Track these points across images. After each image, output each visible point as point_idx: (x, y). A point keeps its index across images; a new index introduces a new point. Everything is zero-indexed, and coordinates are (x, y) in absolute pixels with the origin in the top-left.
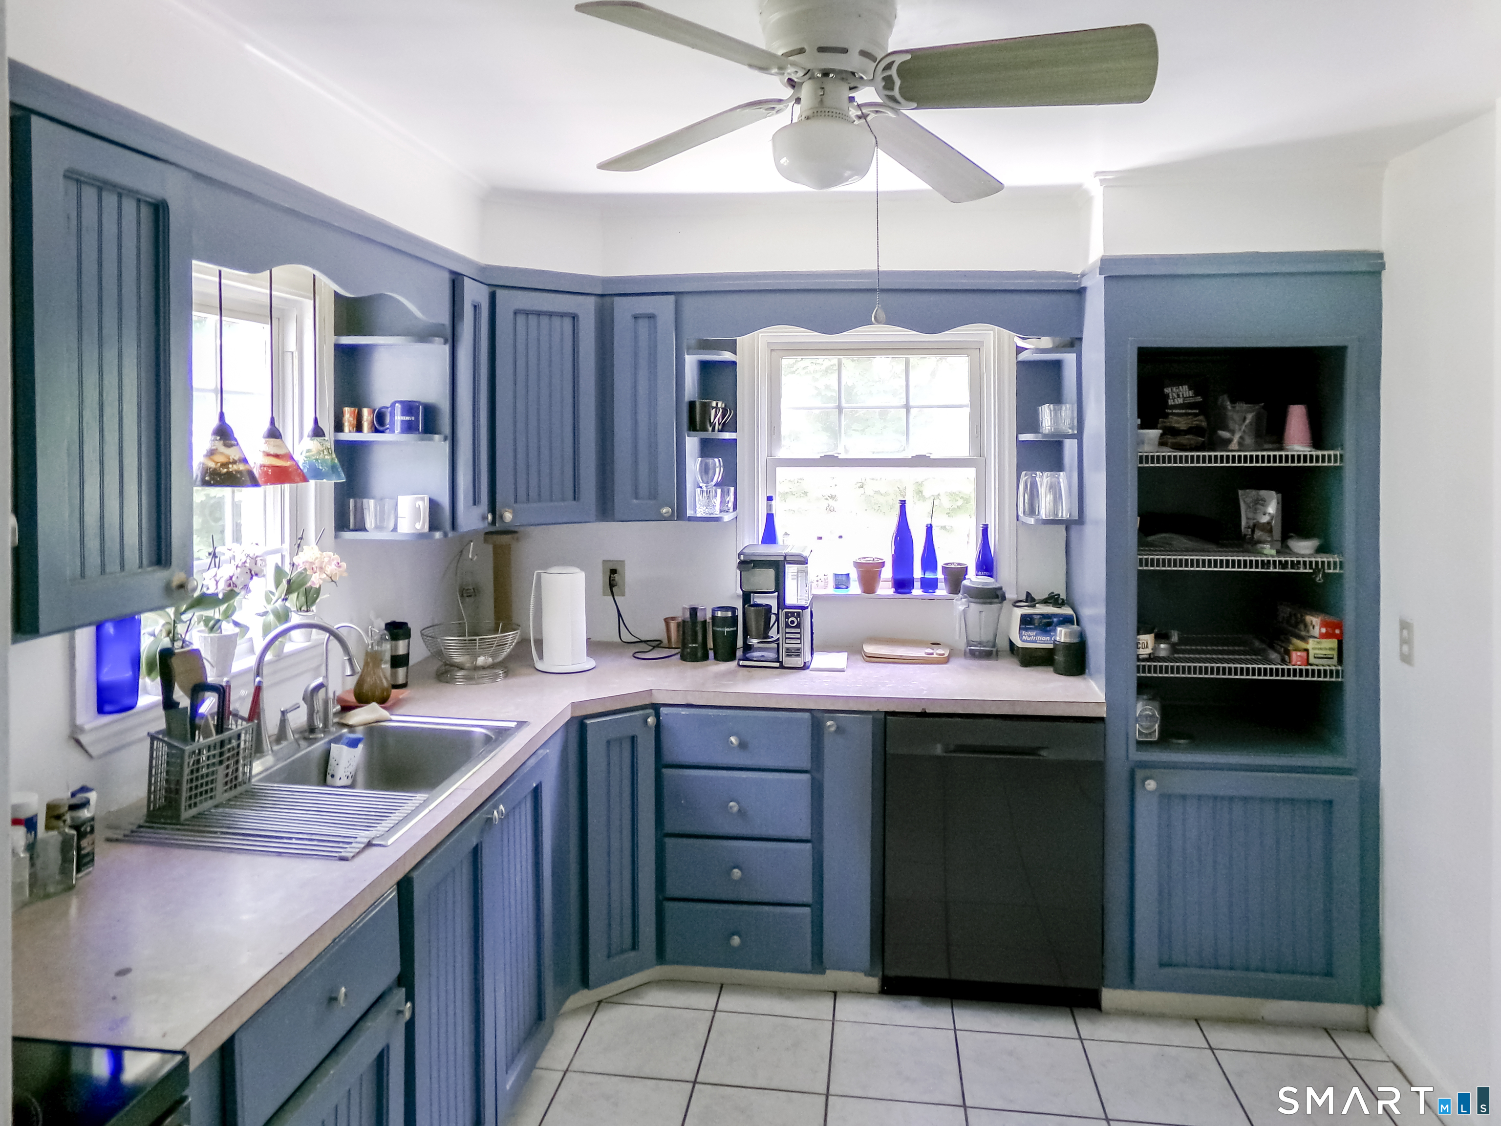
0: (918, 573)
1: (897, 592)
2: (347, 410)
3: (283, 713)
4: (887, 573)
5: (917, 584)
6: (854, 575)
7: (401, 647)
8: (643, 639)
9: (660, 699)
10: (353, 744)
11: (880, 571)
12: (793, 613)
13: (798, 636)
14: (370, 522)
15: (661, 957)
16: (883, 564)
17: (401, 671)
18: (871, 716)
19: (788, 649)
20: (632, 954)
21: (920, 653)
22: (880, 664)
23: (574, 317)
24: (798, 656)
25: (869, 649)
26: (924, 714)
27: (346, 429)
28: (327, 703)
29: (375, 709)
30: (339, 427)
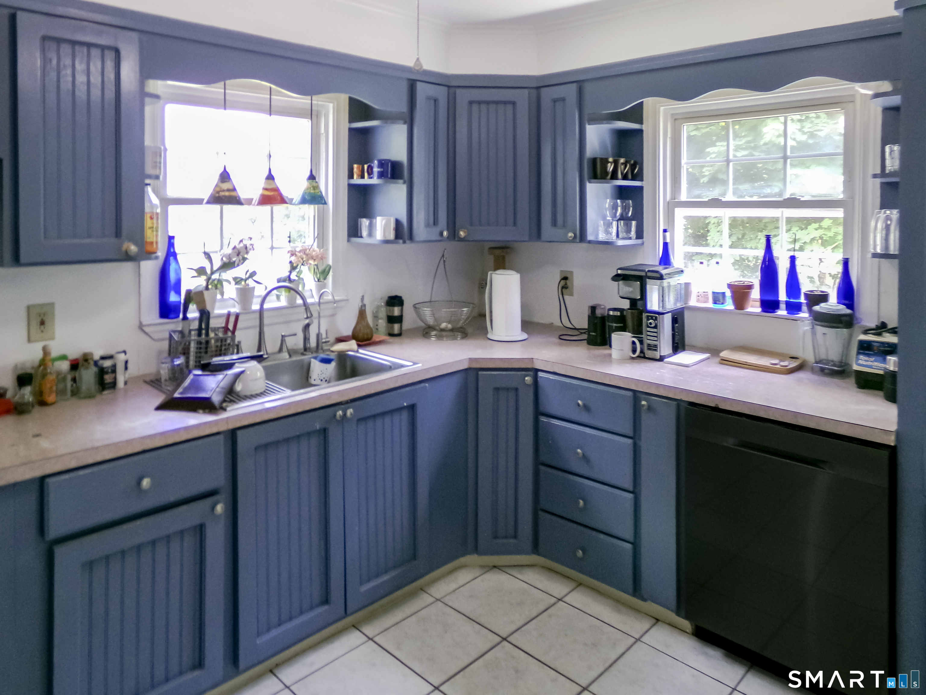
0: (783, 296)
1: (764, 311)
2: (355, 166)
3: (283, 336)
4: (756, 294)
5: (783, 306)
6: (728, 293)
7: (396, 311)
8: (577, 327)
9: (538, 366)
10: (327, 361)
11: (749, 292)
12: (652, 317)
13: (655, 334)
14: (365, 233)
15: (536, 549)
16: (750, 287)
17: (396, 327)
18: (676, 403)
19: (649, 344)
20: (512, 541)
21: (765, 362)
22: (728, 367)
23: (514, 103)
24: (656, 350)
25: (725, 354)
26: (716, 409)
27: (355, 177)
28: (318, 336)
29: (353, 344)
30: (351, 176)
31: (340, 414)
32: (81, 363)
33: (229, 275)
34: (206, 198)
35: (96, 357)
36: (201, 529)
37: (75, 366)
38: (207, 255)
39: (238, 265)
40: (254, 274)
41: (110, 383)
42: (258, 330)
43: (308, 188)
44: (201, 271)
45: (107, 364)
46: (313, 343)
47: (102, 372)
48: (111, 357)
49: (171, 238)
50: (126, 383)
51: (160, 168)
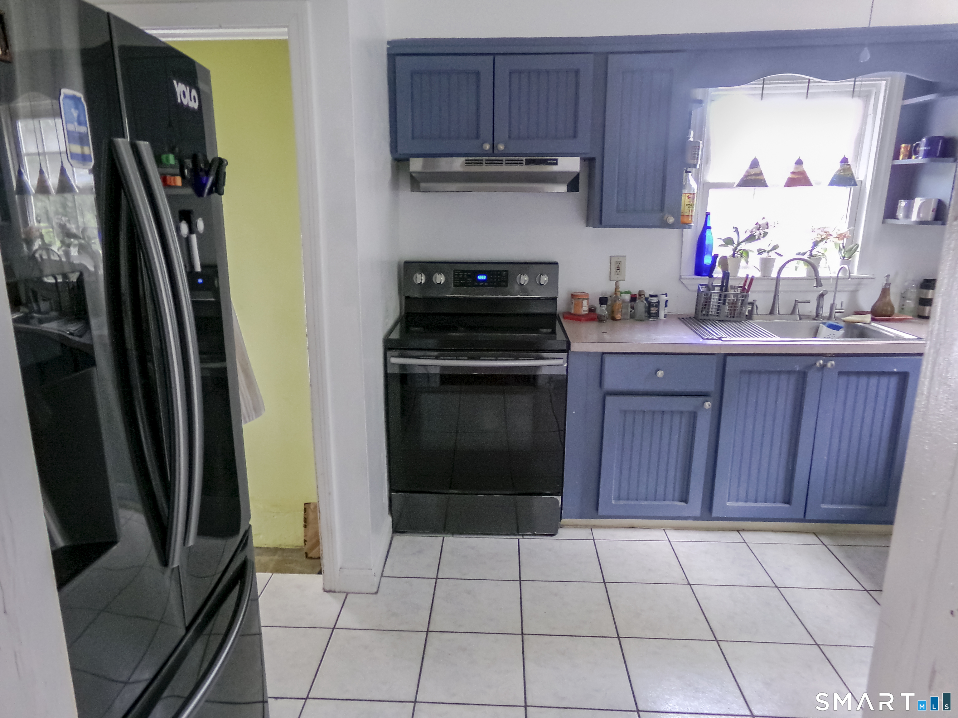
2: (904, 146)
3: (796, 302)
7: (927, 294)
10: (836, 327)
14: (900, 214)
17: (925, 309)
27: (901, 157)
28: (832, 306)
29: (868, 318)
30: (896, 156)
31: (820, 364)
32: (638, 296)
33: (753, 247)
34: (737, 182)
35: (647, 296)
36: (694, 416)
37: (633, 299)
38: (736, 230)
39: (759, 239)
40: (775, 248)
41: (654, 313)
42: (773, 294)
43: (840, 170)
44: (728, 242)
45: (654, 300)
46: (826, 311)
47: (650, 304)
48: (656, 296)
49: (708, 214)
50: (665, 316)
51: (698, 159)
